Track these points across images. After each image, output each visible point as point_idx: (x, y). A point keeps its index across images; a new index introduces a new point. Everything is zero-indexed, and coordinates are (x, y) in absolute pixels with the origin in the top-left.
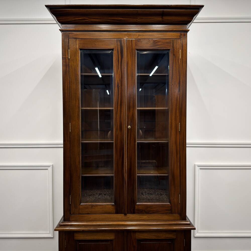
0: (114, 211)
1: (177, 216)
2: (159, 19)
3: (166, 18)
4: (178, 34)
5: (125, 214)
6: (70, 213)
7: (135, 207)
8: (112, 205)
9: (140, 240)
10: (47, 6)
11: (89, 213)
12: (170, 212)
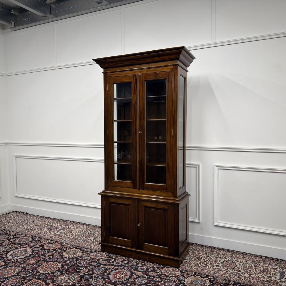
0: (132, 187)
1: (170, 194)
2: (158, 59)
3: (162, 58)
4: (172, 67)
5: (139, 190)
6: (108, 186)
7: (144, 185)
8: (131, 183)
9: (146, 207)
10: (93, 60)
11: (118, 186)
12: (166, 191)
